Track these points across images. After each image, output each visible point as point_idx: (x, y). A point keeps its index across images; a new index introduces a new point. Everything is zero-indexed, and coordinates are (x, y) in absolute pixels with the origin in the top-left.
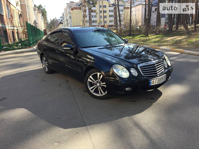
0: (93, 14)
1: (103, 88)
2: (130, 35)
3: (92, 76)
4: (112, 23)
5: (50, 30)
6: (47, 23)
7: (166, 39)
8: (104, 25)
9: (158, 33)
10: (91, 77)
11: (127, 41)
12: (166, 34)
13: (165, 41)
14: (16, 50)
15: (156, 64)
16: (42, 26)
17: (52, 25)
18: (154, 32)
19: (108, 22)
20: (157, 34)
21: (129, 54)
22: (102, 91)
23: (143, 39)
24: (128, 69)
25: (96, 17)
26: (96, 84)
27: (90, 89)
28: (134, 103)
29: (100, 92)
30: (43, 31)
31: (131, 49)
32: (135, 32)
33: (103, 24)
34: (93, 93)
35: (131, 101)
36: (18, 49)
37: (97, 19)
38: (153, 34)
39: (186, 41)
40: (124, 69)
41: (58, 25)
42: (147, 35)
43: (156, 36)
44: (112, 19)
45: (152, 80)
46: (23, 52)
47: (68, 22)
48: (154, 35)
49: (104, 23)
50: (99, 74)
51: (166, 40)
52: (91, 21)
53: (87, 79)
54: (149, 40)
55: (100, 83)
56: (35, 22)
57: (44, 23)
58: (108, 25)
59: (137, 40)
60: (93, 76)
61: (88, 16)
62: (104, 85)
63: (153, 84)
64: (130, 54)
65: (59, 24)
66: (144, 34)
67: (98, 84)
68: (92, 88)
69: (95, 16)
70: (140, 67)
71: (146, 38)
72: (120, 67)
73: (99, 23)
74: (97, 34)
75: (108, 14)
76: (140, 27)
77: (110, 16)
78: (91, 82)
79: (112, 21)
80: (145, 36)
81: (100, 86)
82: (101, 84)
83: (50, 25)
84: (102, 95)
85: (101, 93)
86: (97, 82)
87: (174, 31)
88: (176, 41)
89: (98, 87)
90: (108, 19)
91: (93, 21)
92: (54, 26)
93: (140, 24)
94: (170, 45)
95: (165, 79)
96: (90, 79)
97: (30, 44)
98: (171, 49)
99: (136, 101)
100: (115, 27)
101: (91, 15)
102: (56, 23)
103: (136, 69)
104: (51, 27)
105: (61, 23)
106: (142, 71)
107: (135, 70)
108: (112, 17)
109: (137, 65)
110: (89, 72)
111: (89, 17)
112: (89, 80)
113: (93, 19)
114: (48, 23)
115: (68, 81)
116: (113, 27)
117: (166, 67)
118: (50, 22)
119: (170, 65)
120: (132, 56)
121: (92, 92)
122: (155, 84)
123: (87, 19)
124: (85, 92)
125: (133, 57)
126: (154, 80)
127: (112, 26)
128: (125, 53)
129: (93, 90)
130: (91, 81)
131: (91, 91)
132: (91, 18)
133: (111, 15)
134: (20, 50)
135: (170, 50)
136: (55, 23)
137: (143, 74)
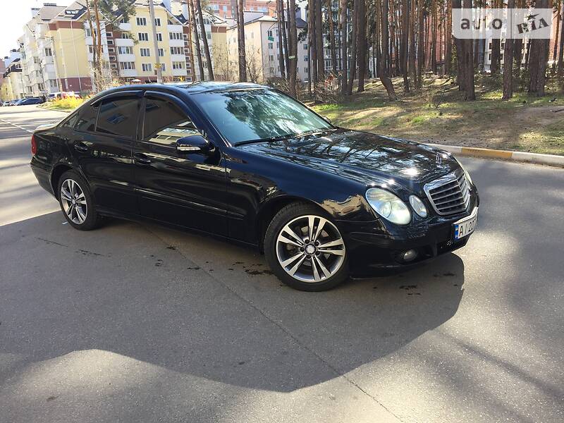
0: (120, 42)
3: (290, 226)
4: (183, 72)
9: (321, 99)
10: (287, 229)
13: (353, 120)
19: (169, 67)
22: (324, 269)
24: (404, 199)
25: (132, 53)
26: (302, 250)
27: (284, 264)
29: (316, 271)
34: (296, 277)
35: (402, 287)
37: (135, 57)
39: (409, 120)
40: (393, 199)
41: (5, 76)
44: (181, 58)
45: (460, 226)
47: (43, 65)
50: (312, 218)
51: (355, 117)
52: (115, 65)
53: (275, 236)
55: (317, 244)
58: (170, 77)
60: (293, 227)
61: (106, 49)
63: (461, 236)
65: (7, 73)
67: (310, 249)
68: (290, 261)
69: (129, 50)
70: (430, 192)
72: (384, 195)
75: (167, 44)
77: (174, 51)
79: (180, 65)
81: (317, 253)
82: (320, 248)
84: (323, 278)
85: (321, 273)
86: (307, 242)
87: (356, 94)
88: (384, 121)
89: (309, 256)
90: (169, 59)
91: (122, 63)
96: (286, 235)
101: (114, 46)
103: (421, 198)
105: (15, 69)
108: (179, 53)
109: (422, 186)
111: (109, 50)
112: (281, 238)
113: (122, 58)
115: (173, 248)
121: (291, 272)
122: (464, 235)
123: (105, 56)
124: (251, 275)
126: (464, 225)
129: (296, 267)
130: (286, 241)
131: (287, 270)
132: (115, 54)
133: (175, 48)
137: (437, 210)
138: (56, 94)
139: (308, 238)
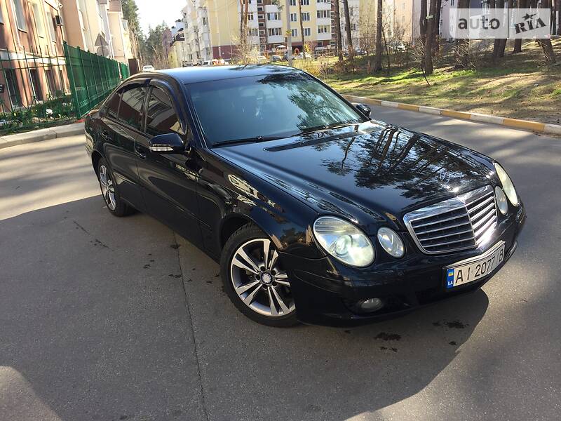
0: (270, 9)
1: (281, 289)
2: (378, 72)
3: (244, 249)
4: (327, 36)
5: (149, 59)
6: (140, 39)
7: (486, 83)
8: (303, 40)
9: (460, 63)
10: (241, 251)
11: (367, 113)
12: (485, 67)
13: (484, 90)
14: (36, 129)
15: (469, 207)
16: (125, 48)
17: (155, 43)
18: (450, 61)
19: (314, 30)
20: (458, 68)
21: (370, 160)
22: (281, 302)
23: (416, 84)
24: (370, 232)
25: (279, 19)
26: (258, 277)
27: (239, 290)
28: (393, 343)
29: (272, 304)
30: (127, 63)
31: (377, 140)
32: (393, 62)
33: (297, 39)
34: (252, 307)
35: (380, 336)
36: (41, 126)
37: (283, 23)
38: (447, 68)
39: (550, 91)
40: (354, 232)
41: (171, 45)
42: (429, 72)
43: (456, 73)
45: (456, 270)
46: (57, 136)
47: (200, 35)
48: (449, 71)
49: (303, 37)
50: (267, 243)
51: (488, 86)
52: (263, 31)
53: (229, 259)
54: (435, 87)
55: (274, 273)
56: (101, 40)
57: (131, 39)
58: (314, 42)
59: (400, 88)
60: (248, 250)
61: (256, 16)
62: (285, 280)
63: (460, 283)
64: (374, 161)
65: (173, 42)
66: (421, 67)
67: (267, 278)
68: (246, 288)
69: (277, 16)
70: (413, 224)
71: (424, 82)
72: (341, 227)
73: (286, 38)
74: (268, 89)
75: (313, 8)
76: (407, 45)
77: (320, 14)
78: (243, 271)
79: (325, 29)
80: (424, 75)
81: (274, 284)
82: (277, 279)
83: (149, 44)
84: (281, 313)
85: (278, 308)
86: (263, 269)
87: (511, 56)
88: (518, 92)
89: (265, 286)
90: (314, 23)
91: (270, 29)
92: (160, 47)
93: (407, 37)
94: (502, 105)
95: (502, 257)
96: (240, 258)
97: (77, 111)
98: (504, 120)
99: (397, 337)
100: (334, 48)
101: (264, 13)
102: (165, 37)
103: (396, 231)
104: (151, 51)
105: (179, 38)
106: (419, 237)
107: (393, 235)
108: (325, 16)
109: (400, 216)
110: (235, 236)
111: (259, 17)
112: (235, 262)
113: (271, 24)
114: (144, 37)
115: (176, 247)
116: (329, 47)
117: (503, 212)
118: (148, 36)
119: (514, 201)
120: (381, 169)
121: (247, 300)
122: (465, 281)
123: (254, 24)
125: (384, 177)
126: (465, 269)
127: (326, 43)
128: (360, 159)
129: (251, 296)
130: (241, 265)
131: (243, 298)
132: (264, 21)
133: (322, 11)
134: (48, 129)
135: (501, 123)
136: (162, 37)
137: (422, 248)
138: (209, 62)
139: (264, 265)
